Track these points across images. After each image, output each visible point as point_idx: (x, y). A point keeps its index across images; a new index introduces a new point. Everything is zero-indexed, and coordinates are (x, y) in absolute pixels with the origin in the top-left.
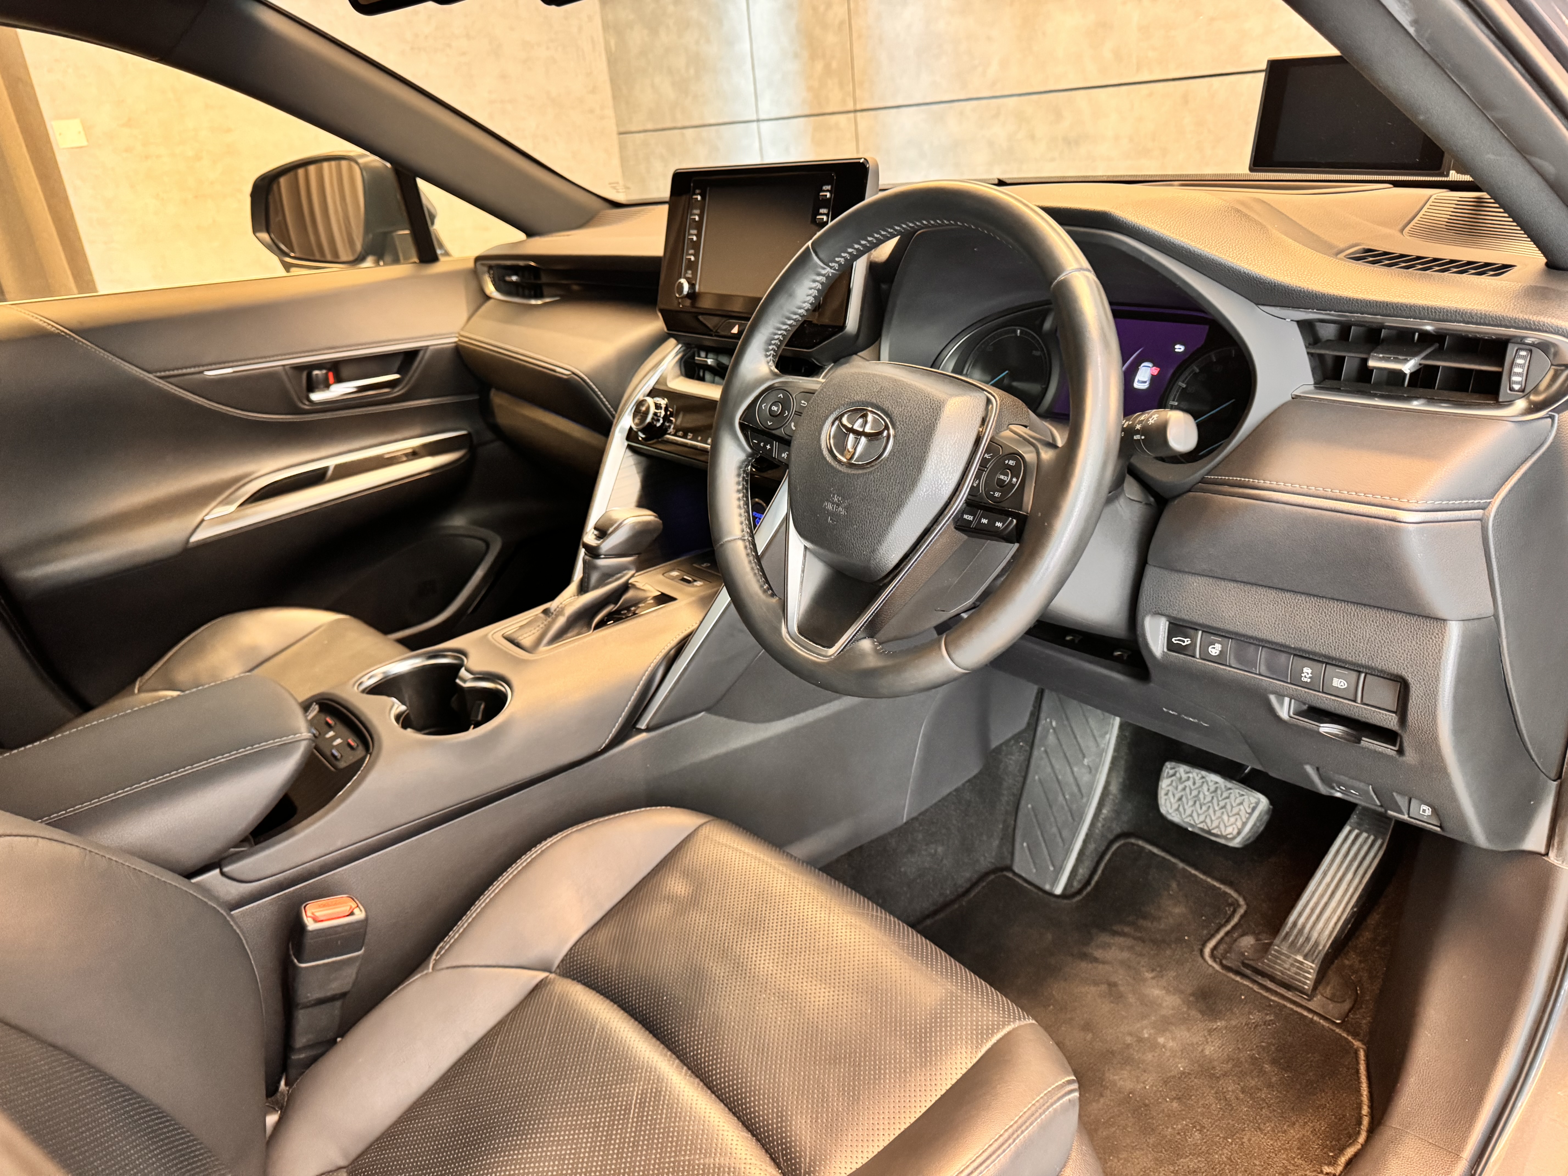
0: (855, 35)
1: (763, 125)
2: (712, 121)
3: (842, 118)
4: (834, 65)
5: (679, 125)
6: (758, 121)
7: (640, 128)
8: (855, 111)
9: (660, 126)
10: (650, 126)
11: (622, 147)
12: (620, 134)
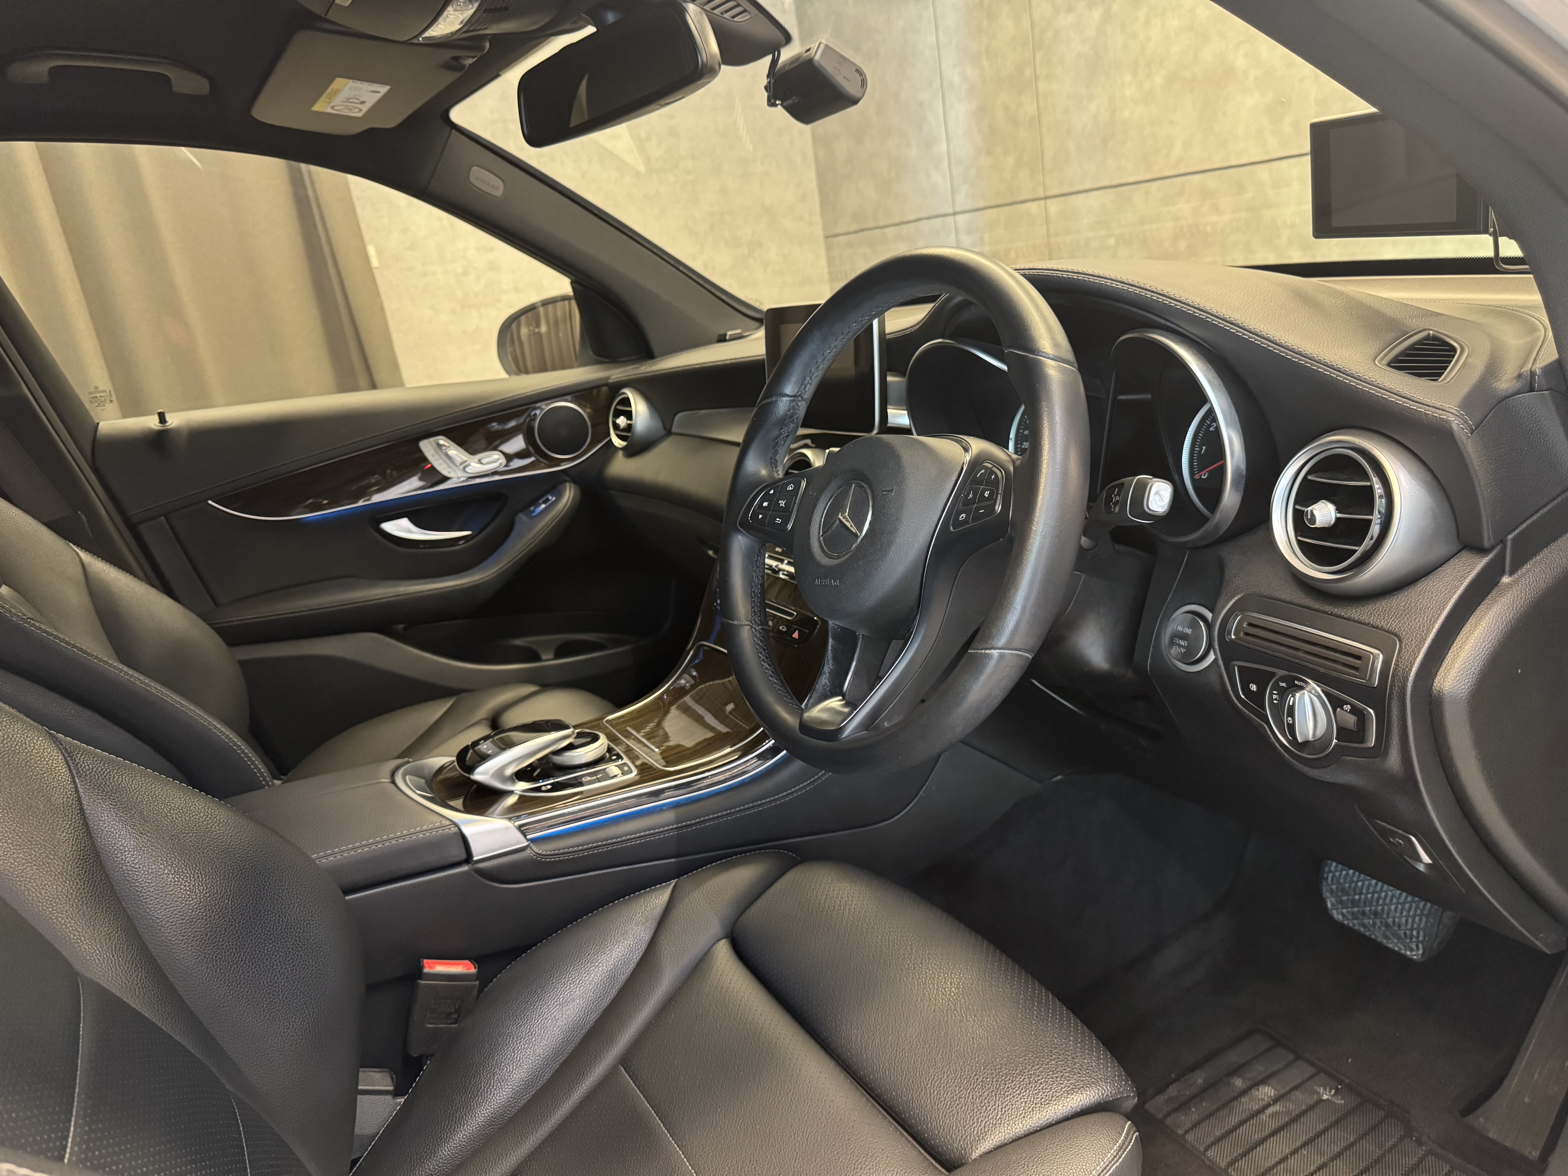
0: (1044, 130)
4: (1025, 157)
12: (827, 237)
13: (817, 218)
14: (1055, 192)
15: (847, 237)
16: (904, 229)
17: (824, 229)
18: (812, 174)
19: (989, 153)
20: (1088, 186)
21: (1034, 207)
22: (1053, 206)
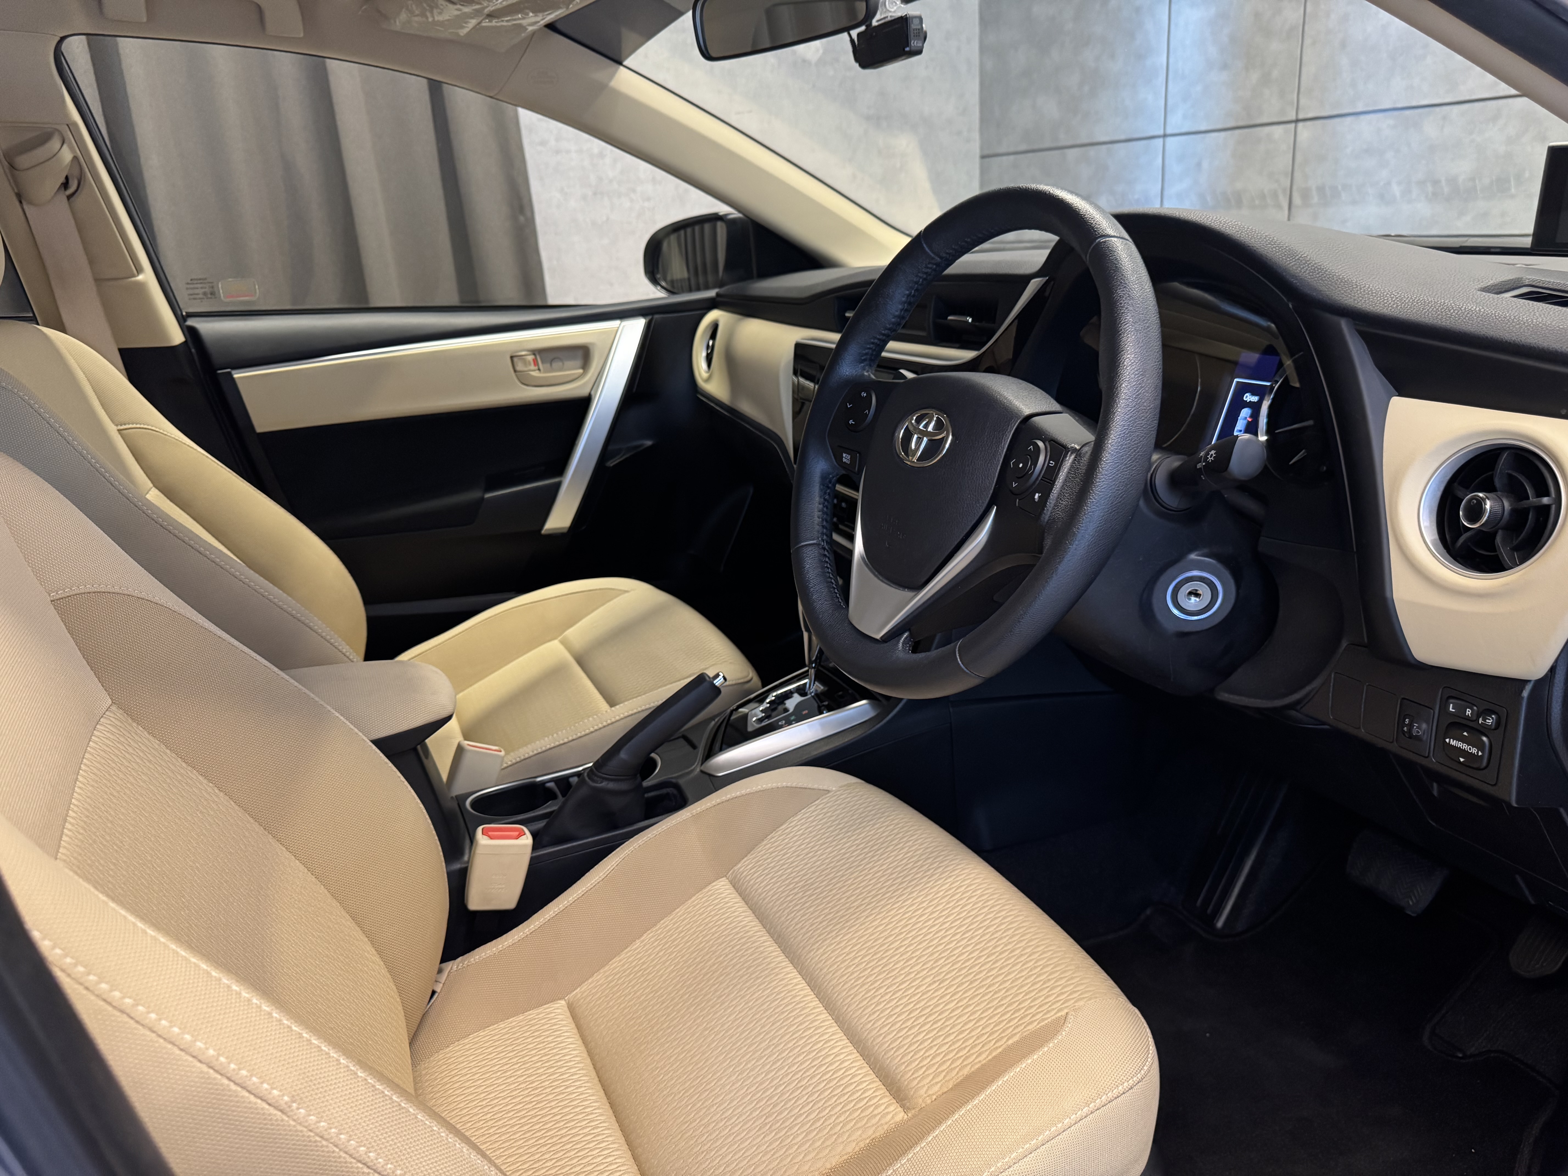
0: (1308, 41)
1: (1170, 141)
4: (1275, 73)
5: (1061, 144)
6: (1165, 136)
7: (1012, 149)
8: (1297, 121)
9: (1036, 147)
10: (1023, 147)
11: (984, 171)
12: (983, 157)
13: (976, 136)
14: (1310, 115)
15: (1012, 157)
16: (1092, 151)
17: (982, 148)
18: (974, 86)
19: (1225, 67)
20: (1360, 109)
21: (1278, 130)
22: (1305, 132)
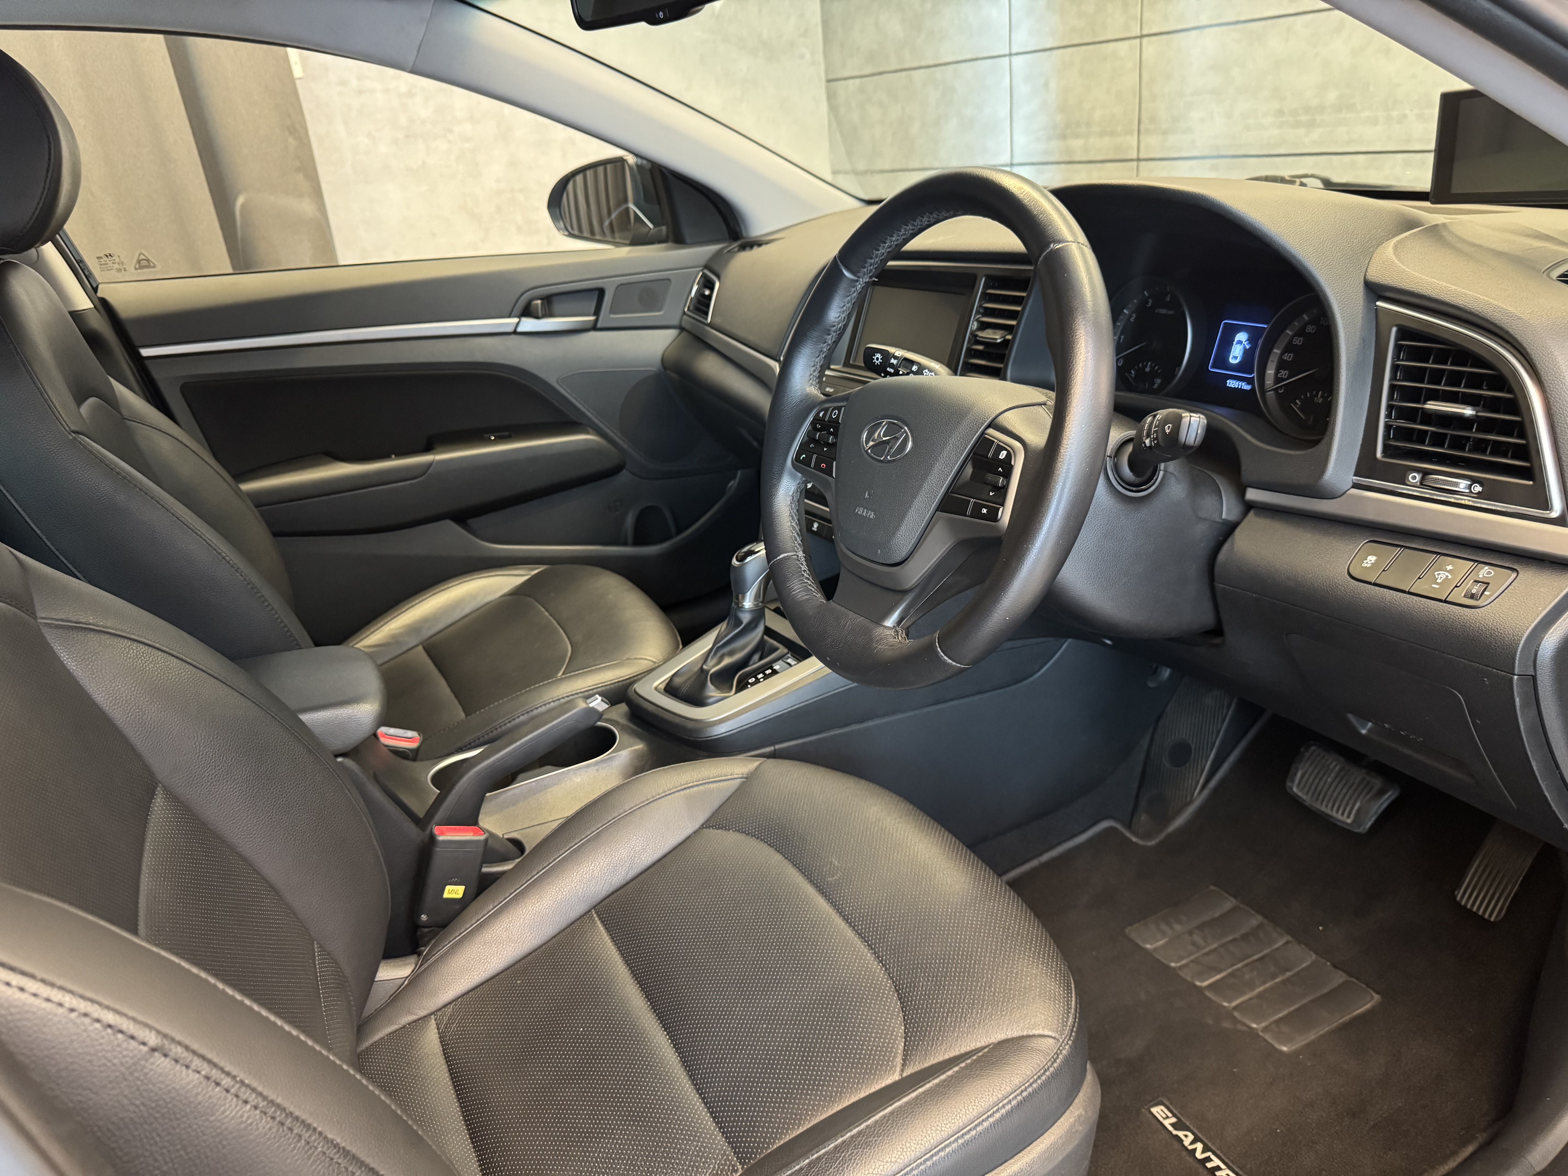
1: (1016, 60)
2: (949, 60)
3: (1124, 46)
5: (906, 66)
6: (1010, 55)
7: (856, 73)
8: (1142, 36)
9: (881, 69)
10: (868, 70)
11: (831, 96)
